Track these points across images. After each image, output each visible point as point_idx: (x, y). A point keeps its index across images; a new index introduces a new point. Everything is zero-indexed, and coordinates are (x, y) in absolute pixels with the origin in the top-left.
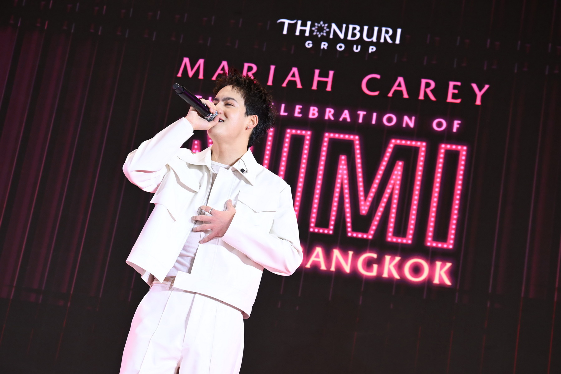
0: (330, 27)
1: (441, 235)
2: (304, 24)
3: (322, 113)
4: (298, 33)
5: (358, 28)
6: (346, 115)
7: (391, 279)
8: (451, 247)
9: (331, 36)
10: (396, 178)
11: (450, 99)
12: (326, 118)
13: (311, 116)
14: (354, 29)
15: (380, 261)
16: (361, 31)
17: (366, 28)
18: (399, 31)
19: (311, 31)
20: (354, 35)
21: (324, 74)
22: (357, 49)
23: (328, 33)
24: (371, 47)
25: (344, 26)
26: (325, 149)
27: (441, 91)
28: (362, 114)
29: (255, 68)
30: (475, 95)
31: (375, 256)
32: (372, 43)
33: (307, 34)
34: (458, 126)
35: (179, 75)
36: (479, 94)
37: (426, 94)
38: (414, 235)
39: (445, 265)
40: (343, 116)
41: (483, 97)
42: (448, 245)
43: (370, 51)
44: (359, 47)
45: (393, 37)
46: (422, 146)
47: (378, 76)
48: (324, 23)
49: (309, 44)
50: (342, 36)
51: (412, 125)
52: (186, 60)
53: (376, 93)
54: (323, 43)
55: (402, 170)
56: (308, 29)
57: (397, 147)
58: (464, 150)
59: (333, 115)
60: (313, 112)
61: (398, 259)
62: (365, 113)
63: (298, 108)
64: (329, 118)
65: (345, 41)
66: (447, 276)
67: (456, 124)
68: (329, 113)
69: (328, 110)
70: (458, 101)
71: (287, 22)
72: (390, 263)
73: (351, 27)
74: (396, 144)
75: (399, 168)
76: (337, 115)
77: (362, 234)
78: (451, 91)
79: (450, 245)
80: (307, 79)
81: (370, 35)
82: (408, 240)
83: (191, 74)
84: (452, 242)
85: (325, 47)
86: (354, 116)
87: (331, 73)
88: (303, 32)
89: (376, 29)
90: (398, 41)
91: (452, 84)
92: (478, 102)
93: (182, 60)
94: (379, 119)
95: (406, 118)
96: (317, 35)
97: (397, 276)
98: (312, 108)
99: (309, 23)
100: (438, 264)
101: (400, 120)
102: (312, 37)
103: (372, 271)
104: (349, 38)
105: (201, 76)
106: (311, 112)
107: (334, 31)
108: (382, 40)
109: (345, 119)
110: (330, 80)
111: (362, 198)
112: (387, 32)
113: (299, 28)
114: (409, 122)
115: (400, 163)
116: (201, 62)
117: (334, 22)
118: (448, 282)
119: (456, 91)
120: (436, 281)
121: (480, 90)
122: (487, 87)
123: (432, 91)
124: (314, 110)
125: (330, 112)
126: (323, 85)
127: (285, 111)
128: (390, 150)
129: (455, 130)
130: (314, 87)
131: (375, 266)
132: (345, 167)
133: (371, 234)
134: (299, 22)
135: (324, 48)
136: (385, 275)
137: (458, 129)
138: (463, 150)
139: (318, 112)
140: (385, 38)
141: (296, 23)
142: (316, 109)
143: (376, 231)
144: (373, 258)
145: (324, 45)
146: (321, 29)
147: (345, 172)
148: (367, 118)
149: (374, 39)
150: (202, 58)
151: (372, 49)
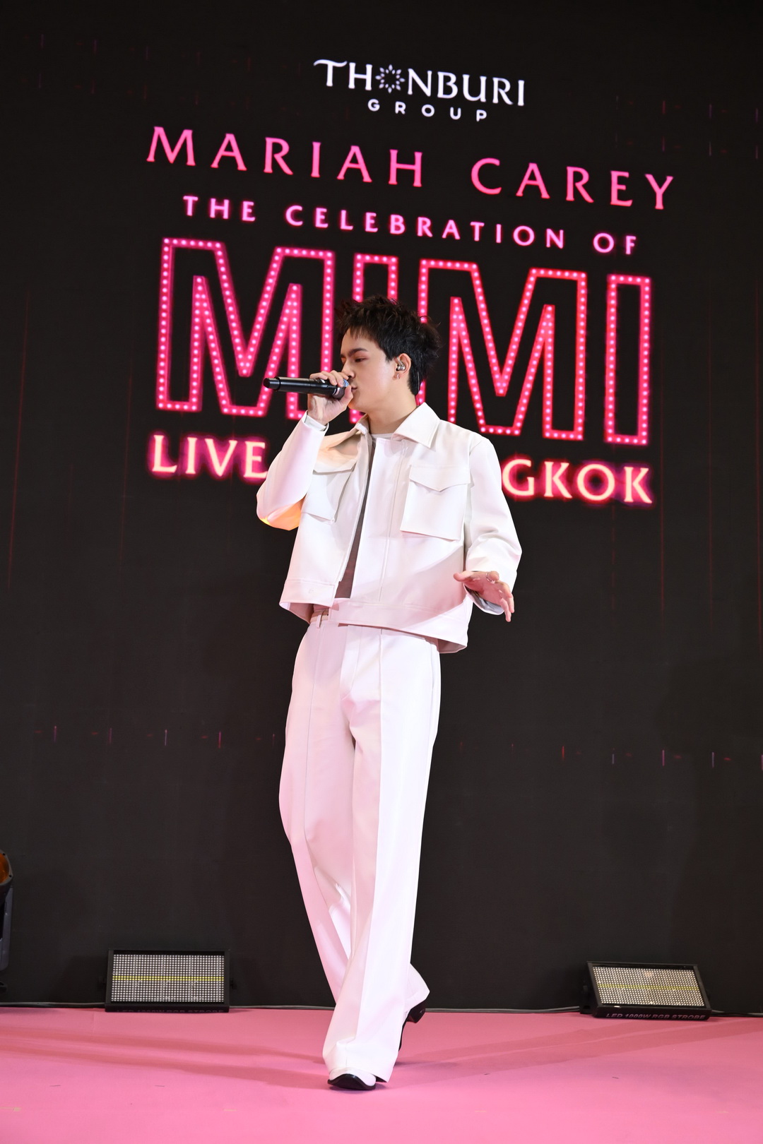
0: (405, 75)
1: (627, 424)
2: (360, 70)
3: (411, 225)
4: (352, 85)
5: (453, 78)
6: (451, 228)
7: (558, 498)
8: (644, 442)
9: (410, 92)
10: (546, 332)
11: (615, 201)
12: (420, 234)
13: (393, 231)
14: (447, 79)
15: (537, 472)
16: (459, 83)
17: (466, 78)
18: (521, 84)
19: (375, 83)
20: (448, 90)
21: (406, 158)
22: (456, 114)
23: (405, 86)
24: (479, 112)
25: (430, 73)
26: (424, 287)
27: (599, 186)
28: (477, 226)
29: (286, 148)
30: (654, 194)
31: (528, 463)
32: (479, 105)
33: (368, 87)
34: (633, 245)
35: (151, 158)
36: (659, 192)
37: (576, 192)
38: (585, 425)
39: (639, 471)
40: (447, 230)
41: (664, 195)
42: (640, 440)
43: (478, 118)
44: (459, 111)
45: (513, 94)
46: (581, 278)
47: (497, 162)
48: (395, 68)
49: (374, 105)
50: (428, 91)
51: (560, 244)
52: (159, 131)
53: (497, 191)
54: (398, 104)
55: (553, 319)
56: (368, 77)
57: (540, 281)
58: (646, 285)
59: (431, 229)
60: (397, 224)
61: (565, 466)
62: (482, 224)
63: (369, 218)
64: (424, 234)
65: (433, 99)
66: (645, 490)
67: (629, 242)
68: (424, 226)
69: (420, 220)
70: (628, 203)
71: (331, 64)
72: (554, 473)
73: (441, 75)
74: (538, 275)
75: (549, 316)
76: (437, 227)
77: (504, 428)
78: (615, 187)
79: (641, 439)
80: (378, 166)
81: (474, 90)
82: (577, 435)
83: (172, 156)
84: (644, 434)
85: (402, 110)
86: (466, 230)
87: (418, 156)
88: (359, 82)
89: (483, 79)
90: (521, 103)
91: (615, 175)
92: (659, 206)
93: (153, 131)
94: (507, 234)
95: (550, 233)
96: (385, 89)
97: (567, 494)
98: (393, 217)
99: (369, 68)
100: (629, 470)
101: (541, 237)
102: (376, 92)
103: (527, 489)
104: (441, 94)
105: (191, 162)
106: (393, 224)
107: (414, 81)
108: (496, 100)
109: (451, 235)
110: (417, 167)
111: (496, 369)
112: (502, 86)
113: (353, 76)
114: (556, 239)
115: (550, 308)
116: (187, 134)
117: (411, 68)
118: (646, 499)
119: (623, 187)
120: (629, 498)
121: (660, 186)
122: (669, 179)
123: (584, 186)
124: (397, 220)
125: (424, 223)
126: (406, 176)
127: (348, 223)
128: (530, 287)
129: (628, 252)
130: (393, 180)
131: (531, 480)
132: (461, 317)
133: (517, 428)
134: (352, 66)
135: (400, 112)
136: (549, 493)
137: (632, 249)
138: (644, 283)
139: (405, 223)
140: (500, 96)
141: (347, 67)
142: (401, 219)
143: (525, 422)
144: (525, 466)
145: (400, 107)
146: (390, 79)
147: (463, 325)
148: (488, 232)
149: (482, 97)
150: (188, 128)
151: (481, 115)
